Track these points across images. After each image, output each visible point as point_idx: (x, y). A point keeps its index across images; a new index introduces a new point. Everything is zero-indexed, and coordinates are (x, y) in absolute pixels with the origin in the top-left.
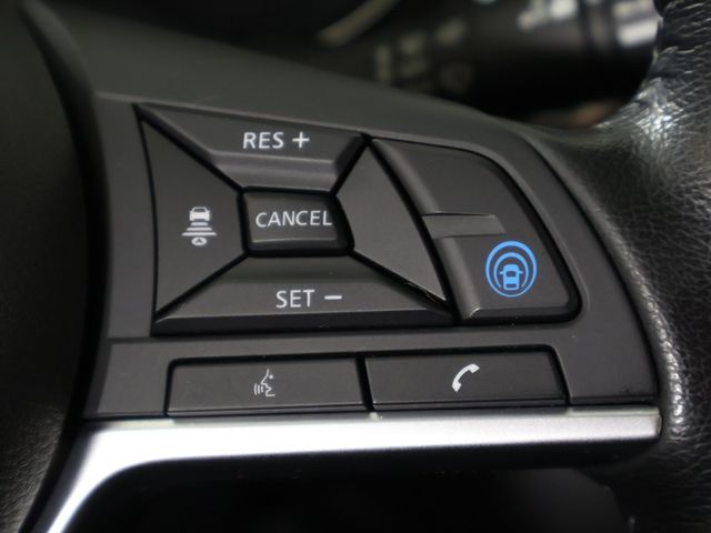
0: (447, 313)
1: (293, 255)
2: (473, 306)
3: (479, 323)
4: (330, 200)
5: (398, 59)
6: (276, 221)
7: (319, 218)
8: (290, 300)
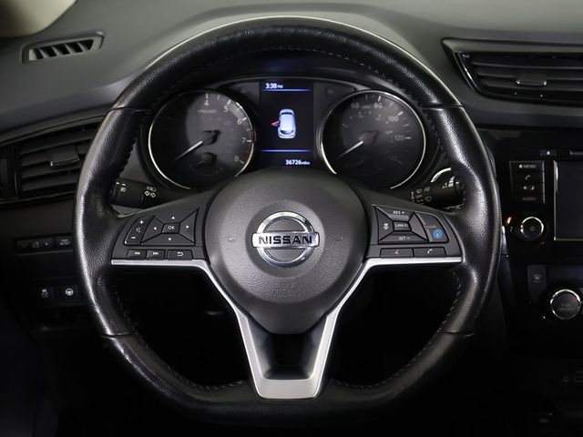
0: (427, 241)
1: (402, 232)
2: (431, 240)
3: (432, 243)
4: (408, 222)
5: (416, 194)
6: (399, 226)
7: (406, 225)
8: (401, 239)
